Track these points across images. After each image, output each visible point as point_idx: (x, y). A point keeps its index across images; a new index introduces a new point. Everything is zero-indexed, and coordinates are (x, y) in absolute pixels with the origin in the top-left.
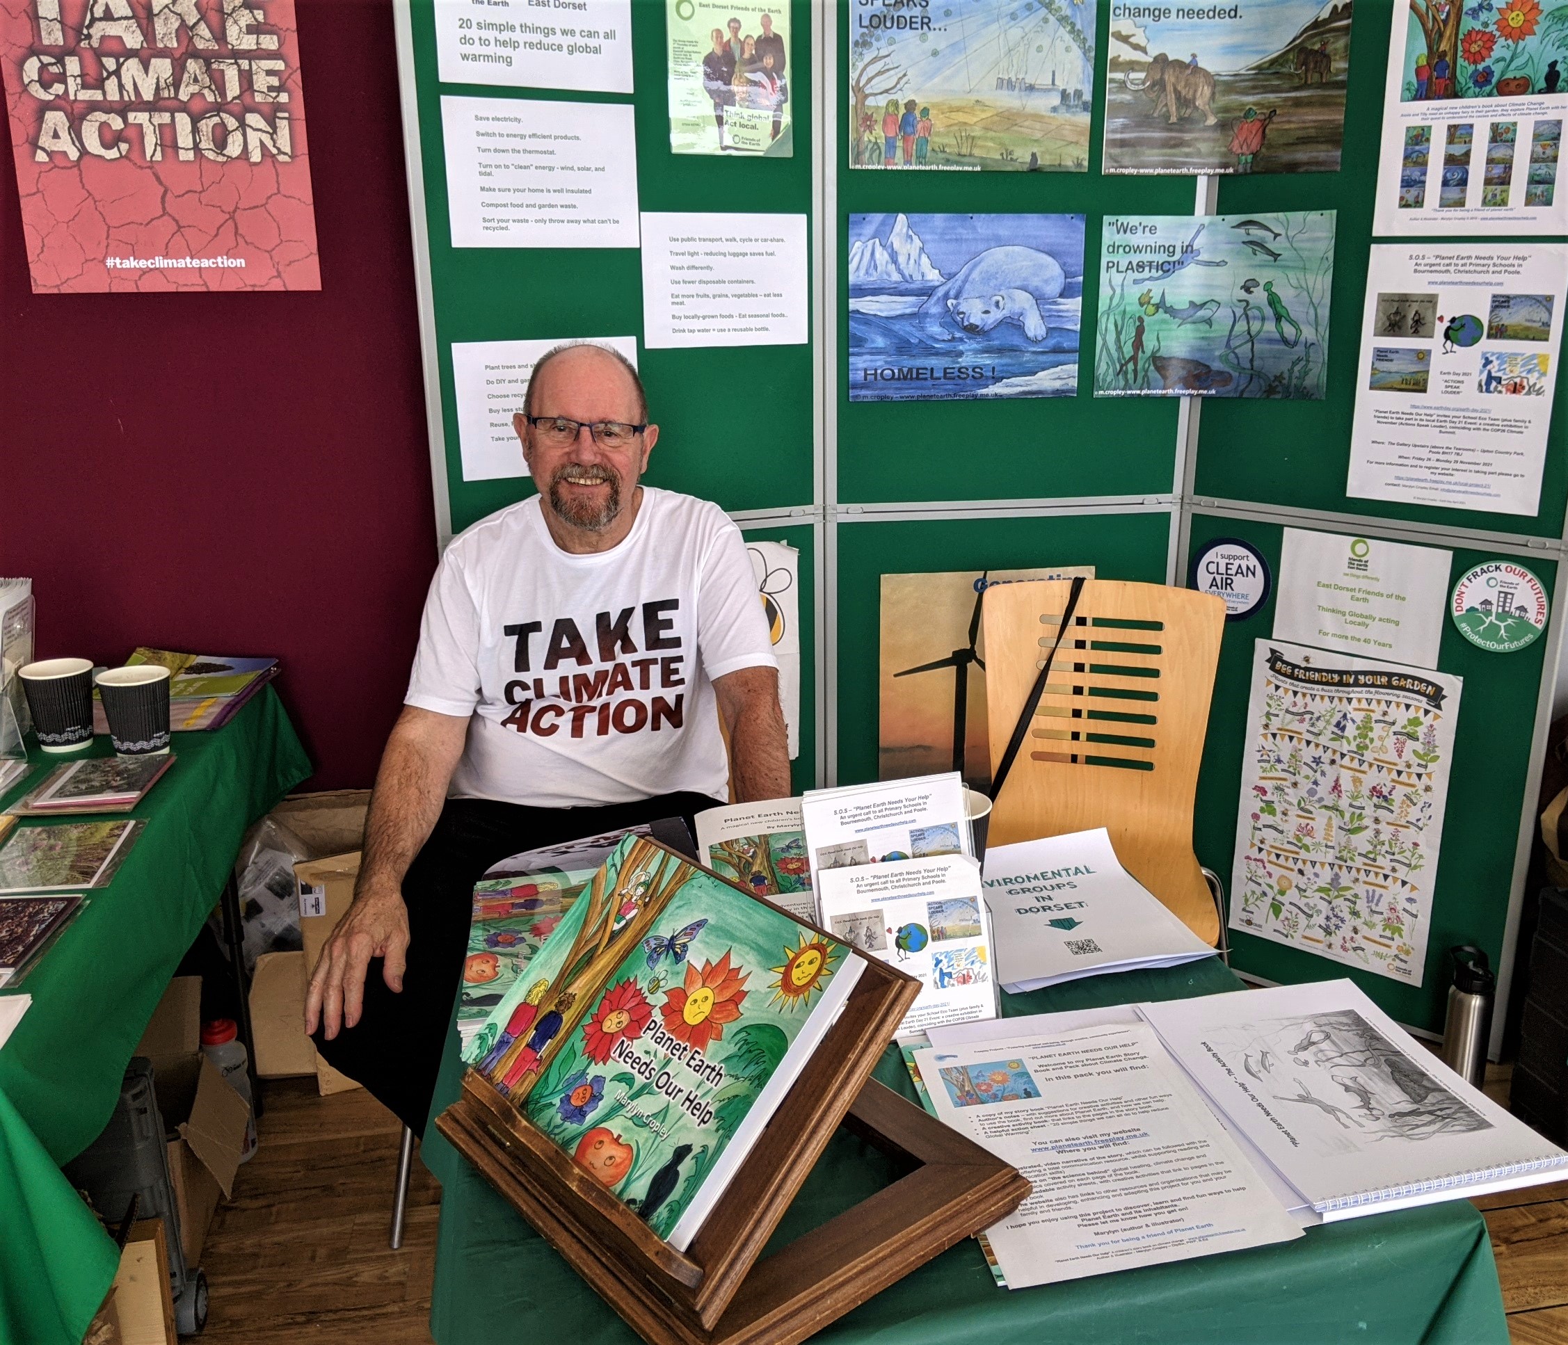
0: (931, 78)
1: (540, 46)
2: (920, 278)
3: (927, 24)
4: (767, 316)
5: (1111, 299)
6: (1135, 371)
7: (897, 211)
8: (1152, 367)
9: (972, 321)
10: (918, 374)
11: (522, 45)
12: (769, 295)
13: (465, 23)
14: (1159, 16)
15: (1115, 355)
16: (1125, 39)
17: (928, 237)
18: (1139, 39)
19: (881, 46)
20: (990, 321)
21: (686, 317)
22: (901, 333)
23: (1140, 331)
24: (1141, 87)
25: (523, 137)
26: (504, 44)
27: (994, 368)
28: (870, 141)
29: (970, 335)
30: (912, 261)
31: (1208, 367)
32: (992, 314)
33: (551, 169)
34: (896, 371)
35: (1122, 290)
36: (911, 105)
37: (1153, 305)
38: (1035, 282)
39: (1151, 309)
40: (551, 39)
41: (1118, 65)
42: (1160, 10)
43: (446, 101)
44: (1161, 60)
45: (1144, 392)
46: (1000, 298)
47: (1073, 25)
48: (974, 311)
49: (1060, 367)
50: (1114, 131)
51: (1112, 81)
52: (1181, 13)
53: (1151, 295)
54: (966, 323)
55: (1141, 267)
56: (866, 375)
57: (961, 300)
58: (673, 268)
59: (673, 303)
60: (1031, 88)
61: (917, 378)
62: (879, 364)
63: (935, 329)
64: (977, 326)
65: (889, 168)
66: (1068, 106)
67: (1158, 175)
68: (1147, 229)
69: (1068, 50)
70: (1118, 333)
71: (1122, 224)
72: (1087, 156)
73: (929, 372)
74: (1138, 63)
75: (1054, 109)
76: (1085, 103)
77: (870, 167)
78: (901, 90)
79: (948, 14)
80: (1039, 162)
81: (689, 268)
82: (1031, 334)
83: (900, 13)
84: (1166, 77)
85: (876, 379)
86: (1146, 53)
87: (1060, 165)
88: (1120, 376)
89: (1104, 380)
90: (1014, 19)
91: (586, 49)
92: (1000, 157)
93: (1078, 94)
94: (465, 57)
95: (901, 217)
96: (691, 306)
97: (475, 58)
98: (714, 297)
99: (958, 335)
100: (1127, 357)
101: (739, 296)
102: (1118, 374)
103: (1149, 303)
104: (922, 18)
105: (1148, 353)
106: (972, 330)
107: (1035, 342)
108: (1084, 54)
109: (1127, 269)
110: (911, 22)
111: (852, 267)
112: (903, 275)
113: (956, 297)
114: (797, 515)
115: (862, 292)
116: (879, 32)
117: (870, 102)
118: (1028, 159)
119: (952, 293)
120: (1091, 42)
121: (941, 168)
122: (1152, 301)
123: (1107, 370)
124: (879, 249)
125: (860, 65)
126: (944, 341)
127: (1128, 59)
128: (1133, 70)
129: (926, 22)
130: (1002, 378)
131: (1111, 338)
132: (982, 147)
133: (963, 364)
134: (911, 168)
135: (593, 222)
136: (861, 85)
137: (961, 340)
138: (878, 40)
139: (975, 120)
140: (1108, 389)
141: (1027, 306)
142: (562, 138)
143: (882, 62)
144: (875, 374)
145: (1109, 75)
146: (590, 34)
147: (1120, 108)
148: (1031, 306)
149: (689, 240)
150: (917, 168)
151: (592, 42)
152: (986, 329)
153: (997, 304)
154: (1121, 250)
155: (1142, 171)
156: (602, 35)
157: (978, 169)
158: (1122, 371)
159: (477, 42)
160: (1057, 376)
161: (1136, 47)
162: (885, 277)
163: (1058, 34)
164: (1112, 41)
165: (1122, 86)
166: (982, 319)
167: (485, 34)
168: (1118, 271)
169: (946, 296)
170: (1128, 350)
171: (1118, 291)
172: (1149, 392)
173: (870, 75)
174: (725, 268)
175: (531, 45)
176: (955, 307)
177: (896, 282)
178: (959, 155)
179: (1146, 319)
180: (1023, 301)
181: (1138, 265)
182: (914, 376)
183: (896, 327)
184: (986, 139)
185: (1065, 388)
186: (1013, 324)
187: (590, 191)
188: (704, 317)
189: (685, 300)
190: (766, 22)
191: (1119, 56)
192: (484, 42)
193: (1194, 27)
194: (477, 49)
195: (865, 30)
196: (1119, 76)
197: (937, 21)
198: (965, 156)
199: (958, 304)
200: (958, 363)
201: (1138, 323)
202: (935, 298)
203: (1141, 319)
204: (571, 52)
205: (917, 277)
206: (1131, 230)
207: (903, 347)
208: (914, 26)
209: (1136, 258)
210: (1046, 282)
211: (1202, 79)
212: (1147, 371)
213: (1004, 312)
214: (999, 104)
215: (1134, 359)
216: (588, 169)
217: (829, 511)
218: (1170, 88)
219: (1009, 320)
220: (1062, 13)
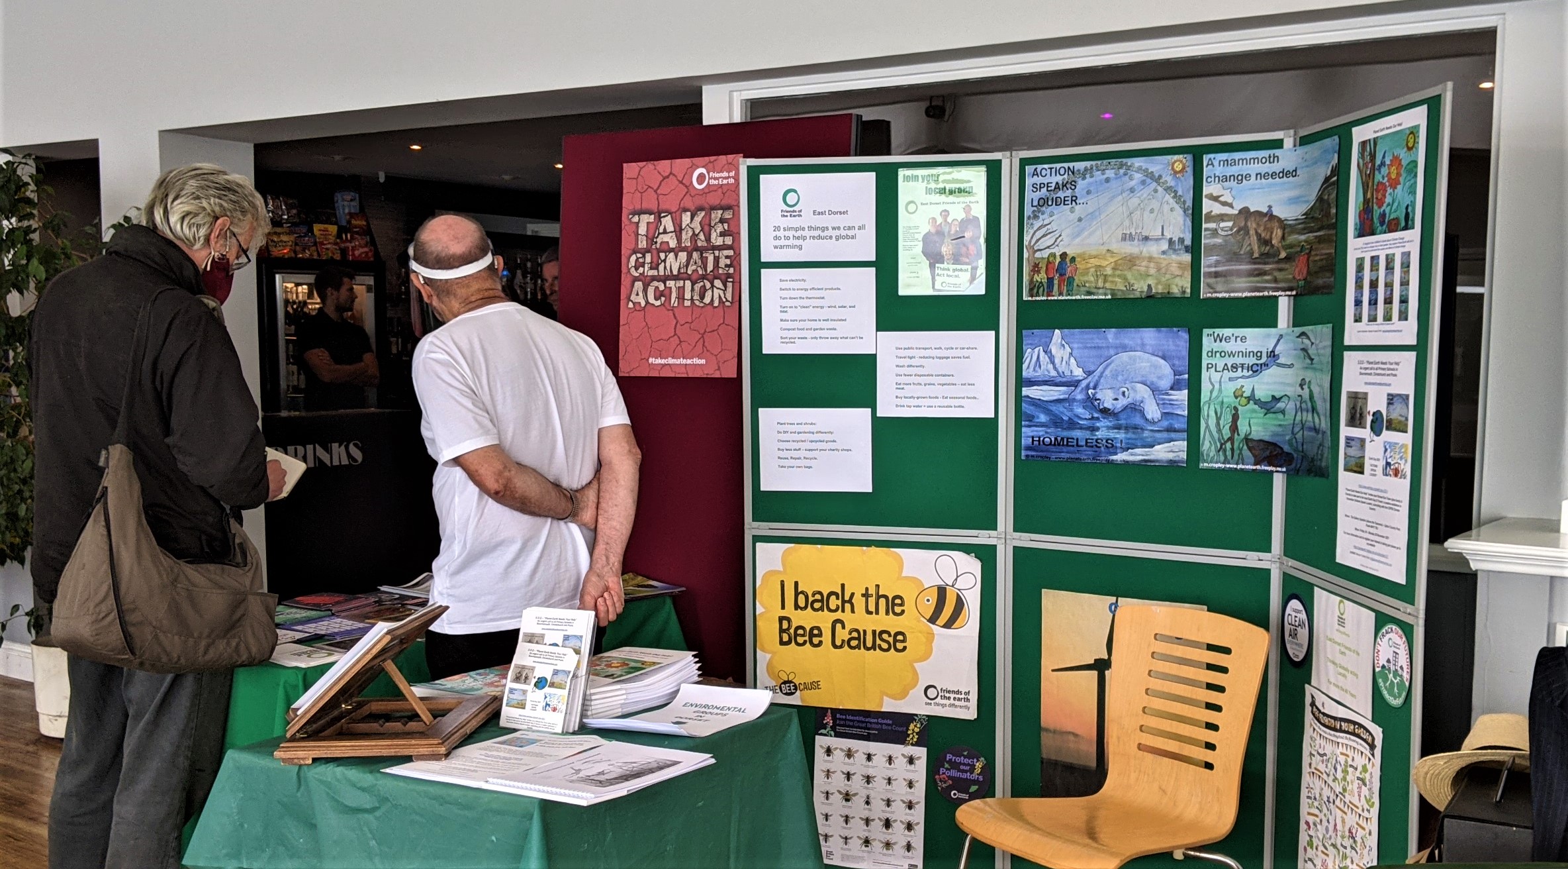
0: (1078, 235)
1: (819, 237)
2: (1069, 374)
3: (1075, 201)
4: (963, 398)
5: (1211, 392)
6: (1232, 449)
7: (1055, 329)
8: (1245, 447)
9: (1106, 405)
10: (1067, 441)
11: (808, 238)
12: (965, 384)
13: (777, 228)
14: (1242, 179)
15: (1216, 435)
16: (1215, 199)
17: (1076, 346)
18: (1227, 198)
19: (1044, 219)
20: (1119, 406)
21: (905, 397)
22: (1057, 412)
23: (1235, 418)
24: (1230, 233)
25: (806, 290)
26: (798, 238)
27: (1121, 441)
28: (1037, 281)
29: (1104, 416)
30: (1064, 362)
31: (1282, 448)
32: (1120, 401)
33: (822, 307)
34: (1053, 439)
35: (1220, 385)
36: (1064, 256)
37: (1246, 398)
38: (1153, 378)
39: (1244, 401)
40: (826, 233)
41: (1210, 218)
42: (1242, 176)
43: (764, 272)
44: (1245, 212)
45: (1240, 466)
46: (1126, 390)
47: (1176, 192)
48: (1107, 398)
49: (1172, 443)
50: (1209, 266)
51: (1206, 229)
52: (1259, 176)
53: (1243, 390)
54: (1101, 407)
55: (1235, 368)
56: (1033, 441)
57: (1098, 390)
58: (897, 366)
59: (897, 388)
60: (1146, 238)
61: (1067, 445)
62: (1041, 433)
63: (1080, 410)
64: (1109, 410)
65: (1049, 298)
66: (1175, 250)
67: (1246, 297)
68: (1239, 339)
69: (1172, 210)
70: (1218, 419)
71: (1218, 335)
72: (1189, 285)
73: (1075, 441)
74: (1227, 215)
75: (1164, 253)
76: (1186, 247)
77: (1038, 298)
78: (1057, 246)
79: (1089, 192)
80: (1154, 291)
81: (908, 366)
82: (1149, 417)
83: (1057, 196)
84: (1249, 224)
85: (1039, 444)
86: (1233, 208)
87: (1169, 293)
88: (1221, 453)
89: (1208, 455)
90: (1133, 192)
91: (847, 237)
92: (1125, 289)
93: (1181, 240)
94: (776, 247)
95: (1057, 331)
96: (909, 390)
97: (781, 247)
98: (925, 385)
99: (1096, 415)
100: (1226, 438)
101: (943, 385)
102: (1219, 451)
103: (1242, 396)
104: (1072, 197)
105: (1242, 435)
106: (1105, 411)
107: (1153, 423)
108: (1185, 212)
109: (1224, 369)
110: (1065, 201)
111: (1025, 366)
112: (1058, 373)
113: (1094, 388)
114: (982, 537)
115: (1031, 383)
116: (1044, 209)
117: (1038, 255)
118: (1145, 289)
119: (1092, 385)
120: (1189, 203)
121: (1083, 297)
122: (1245, 395)
123: (1210, 447)
124: (1042, 354)
125: (1032, 232)
126: (1086, 419)
127: (1218, 213)
128: (1223, 220)
129: (1074, 199)
130: (1128, 449)
131: (1212, 422)
132: (1112, 282)
133: (1099, 437)
134: (1063, 298)
135: (847, 338)
136: (1032, 244)
137: (1098, 419)
138: (1043, 214)
139: (1107, 263)
140: (1211, 462)
141: (1146, 396)
142: (830, 289)
143: (1045, 229)
144: (1039, 441)
145: (1204, 226)
146: (849, 228)
147: (1212, 249)
148: (1149, 396)
149: (909, 348)
150: (1067, 298)
151: (850, 233)
152: (1116, 411)
153: (1124, 393)
154: (1218, 354)
155: (1232, 295)
156: (857, 228)
157: (1109, 297)
158: (1222, 449)
159: (783, 238)
160: (1170, 449)
161: (1225, 204)
162: (1047, 373)
163: (1165, 199)
164: (1204, 200)
165: (1215, 233)
166: (1113, 405)
167: (787, 233)
168: (1216, 371)
169: (1088, 387)
170: (1226, 433)
171: (1217, 386)
172: (1243, 467)
173: (1038, 237)
174: (931, 366)
175: (814, 238)
176: (1094, 395)
177: (1053, 377)
178: (1096, 288)
179: (1240, 408)
180: (1143, 392)
181: (1232, 366)
182: (1065, 443)
183: (1053, 408)
184: (1113, 276)
185: (1177, 459)
186: (1135, 408)
187: (845, 320)
188: (918, 398)
189: (905, 386)
190: (967, 209)
191: (1212, 211)
192: (787, 238)
193: (1270, 186)
194: (783, 242)
195: (1035, 208)
196: (1212, 225)
197: (1081, 198)
198: (1099, 288)
199: (1096, 393)
200: (1096, 435)
201: (1233, 412)
202: (1080, 388)
203: (1236, 409)
204: (837, 239)
205: (1067, 373)
206: (1225, 340)
207: (1056, 422)
208: (1066, 203)
209: (1230, 361)
210: (1160, 378)
211: (1277, 224)
212: (1241, 450)
213: (1129, 399)
214: (1123, 251)
215: (1231, 439)
216: (845, 307)
217: (1008, 537)
218: (1252, 232)
219: (1133, 406)
220: (1168, 185)
